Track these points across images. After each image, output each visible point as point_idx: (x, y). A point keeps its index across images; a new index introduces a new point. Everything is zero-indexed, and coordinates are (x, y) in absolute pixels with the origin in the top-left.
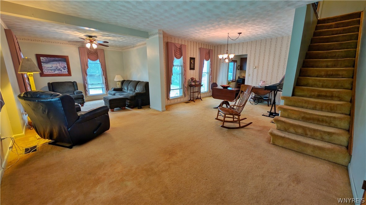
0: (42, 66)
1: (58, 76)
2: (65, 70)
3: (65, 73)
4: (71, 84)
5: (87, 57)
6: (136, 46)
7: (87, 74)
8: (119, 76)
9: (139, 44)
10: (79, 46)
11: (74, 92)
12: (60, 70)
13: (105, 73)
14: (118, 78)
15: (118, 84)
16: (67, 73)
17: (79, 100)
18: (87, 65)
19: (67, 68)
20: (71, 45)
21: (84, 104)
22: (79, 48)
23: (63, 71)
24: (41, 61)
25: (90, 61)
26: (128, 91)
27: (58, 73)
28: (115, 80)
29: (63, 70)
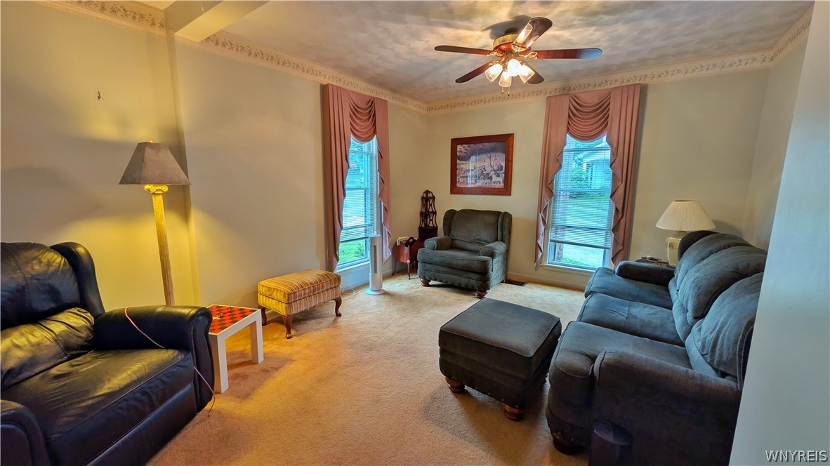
0: (458, 167)
1: (481, 194)
2: (498, 176)
3: (497, 186)
4: (493, 220)
7: (551, 192)
12: (489, 178)
16: (502, 185)
18: (557, 160)
19: (504, 171)
21: (486, 292)
22: (547, 100)
23: (493, 180)
24: (458, 154)
27: (484, 186)
29: (495, 178)
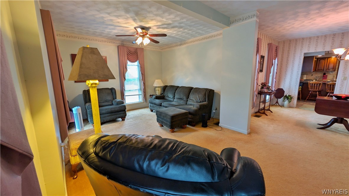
4: (110, 91)
5: (126, 58)
6: (185, 43)
7: (125, 78)
8: (159, 81)
9: (190, 40)
10: (118, 45)
11: (112, 102)
13: (144, 78)
14: (158, 83)
15: (158, 90)
17: (121, 112)
18: (126, 68)
20: (110, 42)
21: (125, 118)
22: (118, 47)
25: (129, 63)
26: (175, 100)
28: (155, 85)
